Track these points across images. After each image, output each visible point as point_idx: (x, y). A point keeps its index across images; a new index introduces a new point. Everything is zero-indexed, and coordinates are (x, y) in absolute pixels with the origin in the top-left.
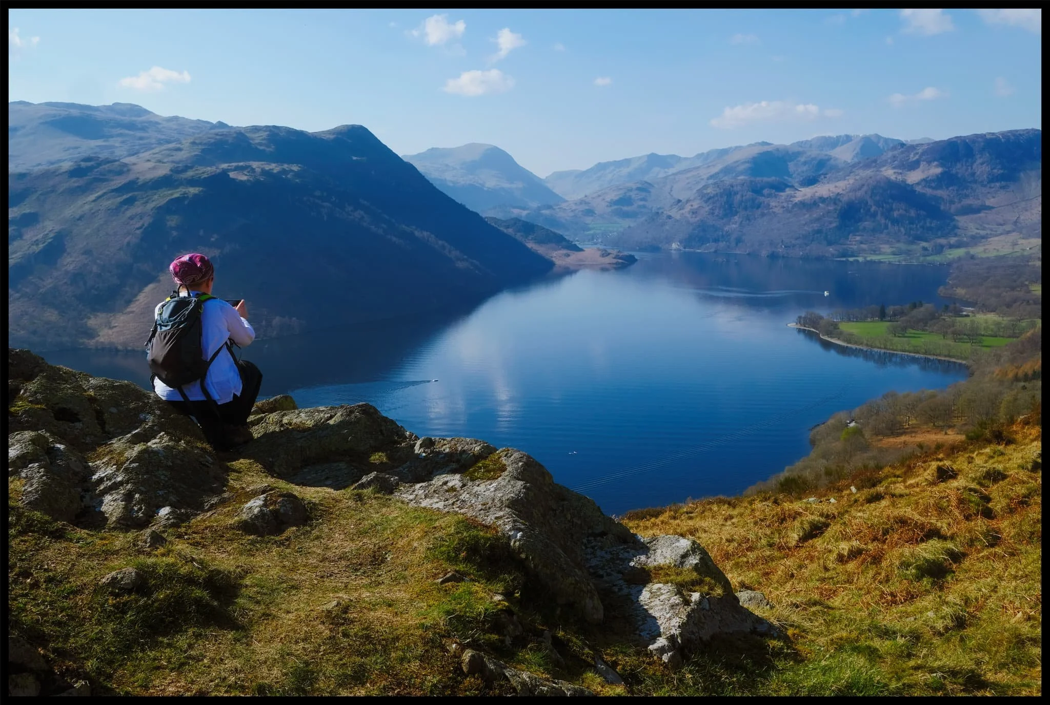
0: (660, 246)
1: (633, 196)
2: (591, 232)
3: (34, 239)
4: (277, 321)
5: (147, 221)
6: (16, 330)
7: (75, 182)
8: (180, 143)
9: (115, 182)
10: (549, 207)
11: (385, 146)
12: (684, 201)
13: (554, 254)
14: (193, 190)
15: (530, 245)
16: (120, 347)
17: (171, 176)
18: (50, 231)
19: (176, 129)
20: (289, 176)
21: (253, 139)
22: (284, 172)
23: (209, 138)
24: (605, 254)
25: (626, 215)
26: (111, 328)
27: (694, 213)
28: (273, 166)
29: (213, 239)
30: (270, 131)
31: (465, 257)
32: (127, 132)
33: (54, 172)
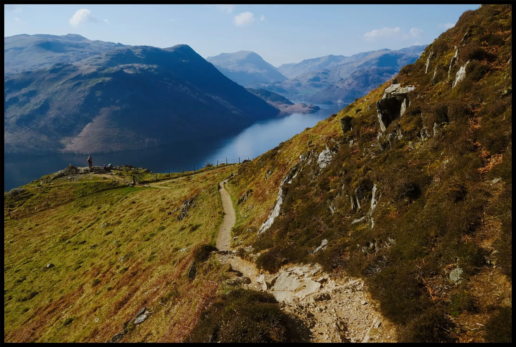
0: (332, 101)
1: (320, 77)
2: (300, 95)
3: (35, 103)
4: (147, 140)
5: (87, 93)
6: (29, 145)
7: (53, 76)
8: (101, 55)
9: (71, 75)
10: (279, 82)
11: (198, 55)
12: (344, 79)
13: (280, 106)
14: (107, 79)
15: (268, 102)
16: (76, 153)
17: (97, 72)
18: (42, 99)
19: (98, 47)
20: (152, 71)
21: (135, 53)
22: (150, 69)
23: (114, 52)
24: (305, 106)
25: (317, 86)
26: (72, 144)
27: (349, 85)
28: (145, 65)
29: (117, 102)
30: (143, 48)
31: (236, 108)
32: (75, 49)
33: (43, 71)
